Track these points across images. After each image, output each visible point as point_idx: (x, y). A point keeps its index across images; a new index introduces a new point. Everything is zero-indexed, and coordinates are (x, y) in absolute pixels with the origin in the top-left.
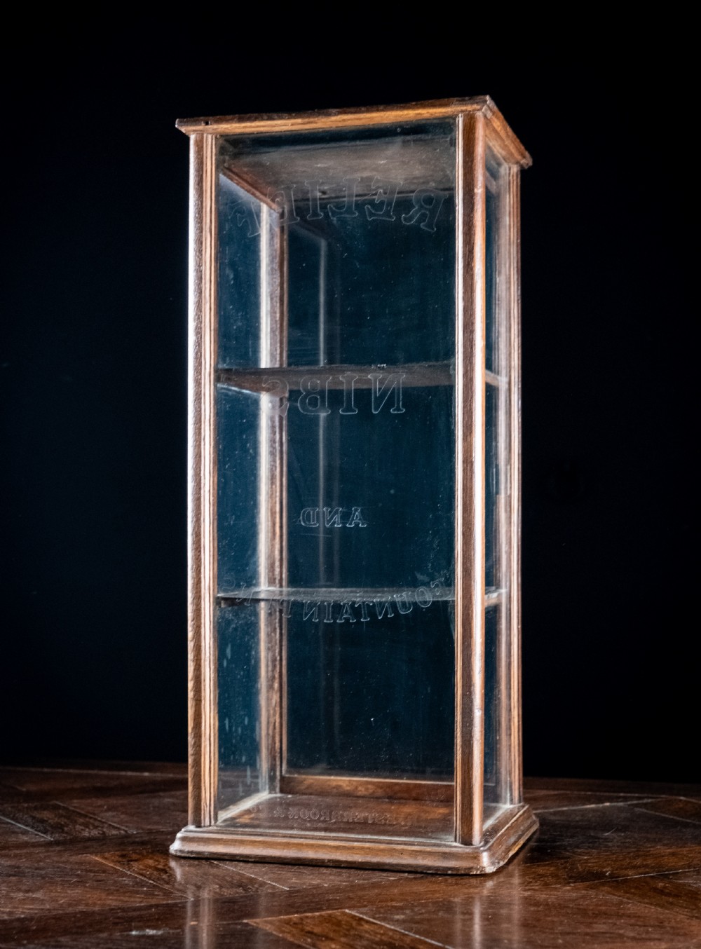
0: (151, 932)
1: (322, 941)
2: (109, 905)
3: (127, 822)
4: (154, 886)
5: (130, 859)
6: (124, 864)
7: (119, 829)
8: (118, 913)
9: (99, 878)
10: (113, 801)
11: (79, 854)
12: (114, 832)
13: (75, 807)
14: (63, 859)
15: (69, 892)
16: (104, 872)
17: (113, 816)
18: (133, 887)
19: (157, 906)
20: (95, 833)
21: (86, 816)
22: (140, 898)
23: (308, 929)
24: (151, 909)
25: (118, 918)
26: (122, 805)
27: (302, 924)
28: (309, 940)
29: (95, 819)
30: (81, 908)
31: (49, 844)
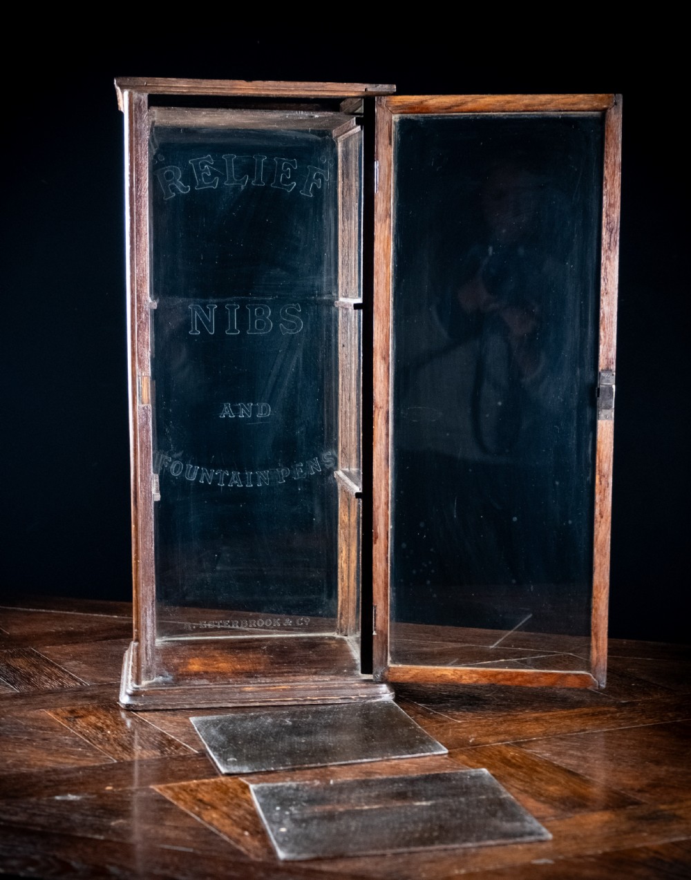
0: (71, 797)
1: (207, 809)
2: (47, 767)
3: (86, 673)
4: (89, 746)
5: (76, 715)
6: (70, 721)
7: (76, 680)
8: (51, 775)
9: (47, 736)
10: (79, 648)
11: (37, 709)
12: (72, 684)
13: (46, 654)
14: (22, 714)
15: (18, 751)
16: (52, 729)
17: (76, 666)
18: (72, 747)
19: (85, 768)
20: (56, 684)
21: (52, 665)
22: (72, 759)
23: (200, 796)
24: (78, 772)
25: (50, 781)
26: (87, 653)
27: (197, 791)
28: (197, 809)
29: (60, 669)
30: (24, 770)
31: (15, 697)
